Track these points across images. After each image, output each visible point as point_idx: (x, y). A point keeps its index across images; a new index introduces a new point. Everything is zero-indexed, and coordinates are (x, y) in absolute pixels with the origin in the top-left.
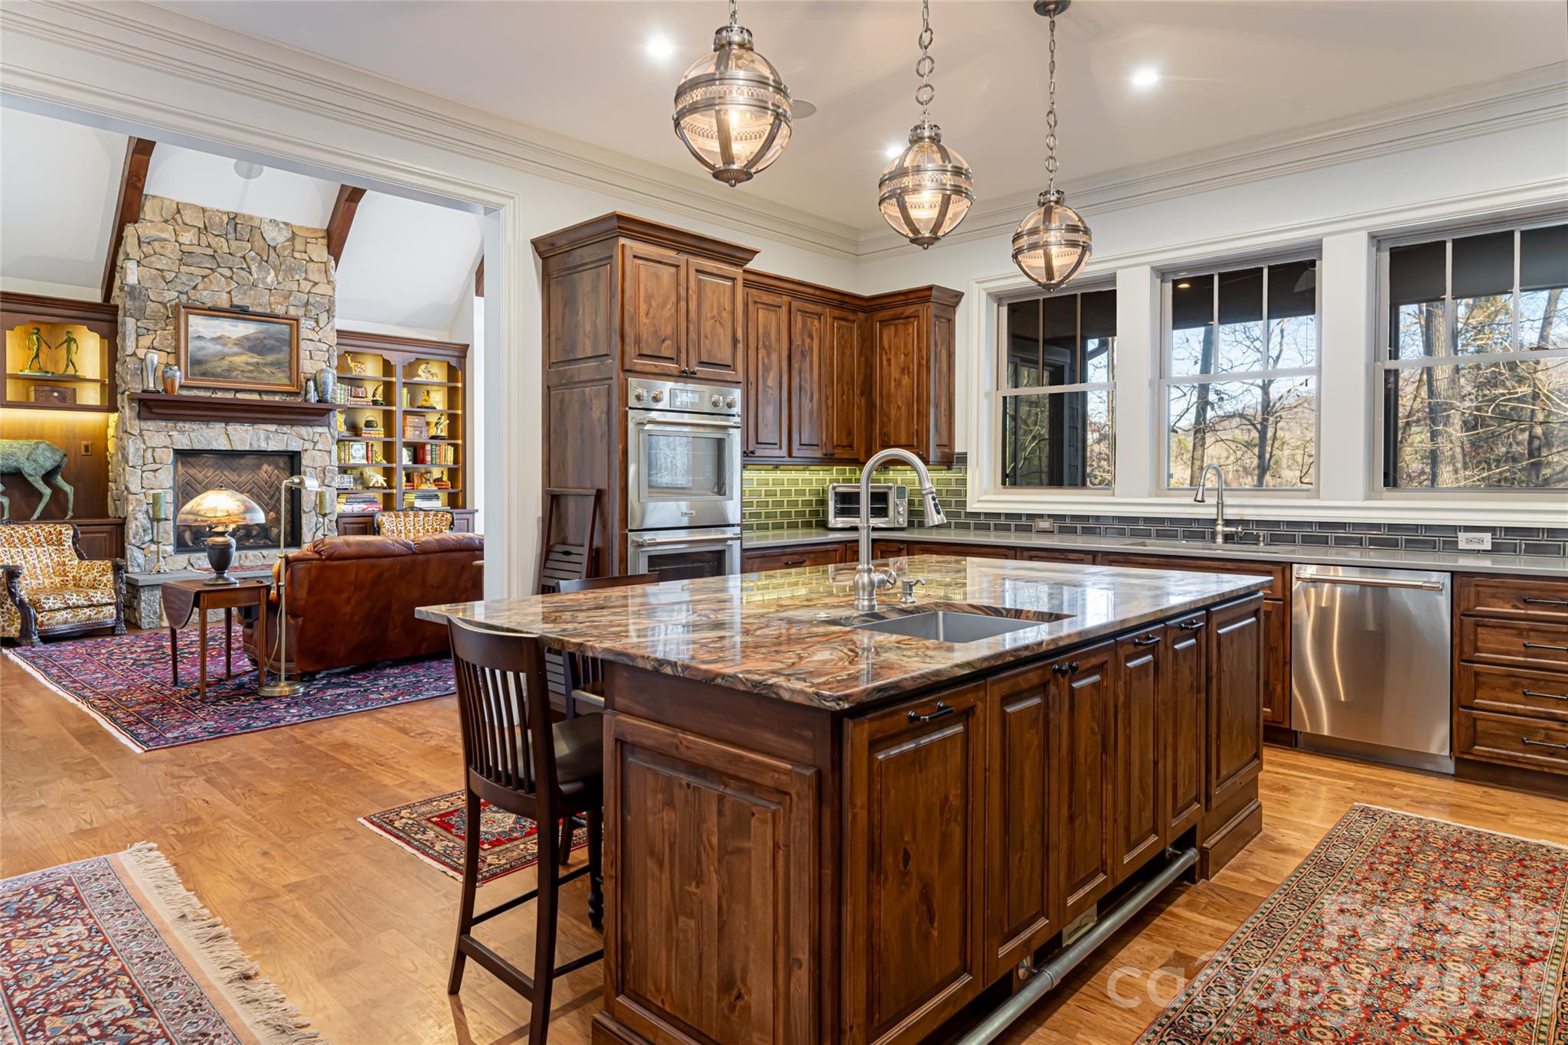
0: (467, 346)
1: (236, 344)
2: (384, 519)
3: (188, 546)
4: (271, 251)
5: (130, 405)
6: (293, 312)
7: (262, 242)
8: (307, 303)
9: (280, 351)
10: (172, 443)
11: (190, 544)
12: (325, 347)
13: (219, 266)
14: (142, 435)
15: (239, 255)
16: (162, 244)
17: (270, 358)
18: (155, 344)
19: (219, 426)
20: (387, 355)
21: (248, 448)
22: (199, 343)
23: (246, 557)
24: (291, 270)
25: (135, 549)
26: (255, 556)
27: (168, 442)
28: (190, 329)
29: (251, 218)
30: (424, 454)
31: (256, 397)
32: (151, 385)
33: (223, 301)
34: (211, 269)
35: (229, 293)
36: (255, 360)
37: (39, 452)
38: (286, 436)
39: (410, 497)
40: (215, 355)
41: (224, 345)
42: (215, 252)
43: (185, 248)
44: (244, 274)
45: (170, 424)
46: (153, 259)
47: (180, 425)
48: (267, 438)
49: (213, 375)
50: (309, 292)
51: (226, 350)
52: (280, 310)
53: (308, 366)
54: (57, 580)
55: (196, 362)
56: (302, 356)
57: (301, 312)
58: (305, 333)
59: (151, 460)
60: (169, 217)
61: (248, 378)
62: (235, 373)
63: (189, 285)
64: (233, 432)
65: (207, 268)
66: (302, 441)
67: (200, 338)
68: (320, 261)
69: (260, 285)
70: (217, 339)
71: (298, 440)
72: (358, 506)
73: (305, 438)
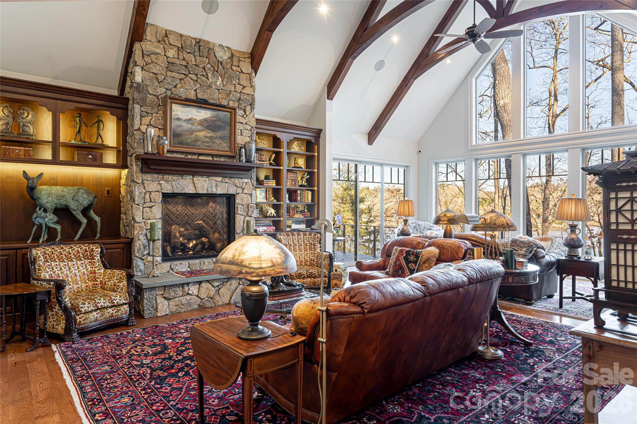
0: (321, 130)
1: (199, 124)
2: (282, 237)
3: (169, 256)
4: (220, 65)
5: (136, 163)
6: (231, 104)
7: (214, 59)
8: (240, 99)
9: (225, 129)
10: (161, 189)
11: (170, 255)
12: (249, 128)
13: (190, 73)
14: (143, 184)
15: (201, 66)
16: (156, 56)
17: (219, 134)
18: (152, 123)
19: (189, 178)
20: (279, 135)
21: (205, 192)
22: (179, 123)
23: (204, 263)
24: (231, 78)
25: (138, 260)
26: (209, 262)
27: (159, 188)
28: (173, 113)
29: (208, 43)
30: (296, 196)
31: (210, 158)
32: (150, 149)
33: (192, 95)
34: (185, 75)
35: (195, 90)
36: (211, 135)
37: (80, 194)
38: (227, 184)
39: (289, 222)
40: (187, 131)
41: (193, 124)
42: (187, 63)
43: (170, 60)
44: (204, 78)
45: (160, 176)
46: (151, 66)
47: (166, 176)
48: (217, 186)
49: (186, 144)
50: (241, 92)
51: (194, 128)
52: (224, 103)
53: (241, 140)
54: (90, 284)
55: (176, 135)
56: (237, 133)
57: (236, 105)
58: (239, 119)
59: (148, 200)
60: (161, 39)
61: (206, 146)
62: (199, 143)
63: (172, 85)
64: (197, 182)
65: (183, 74)
66: (236, 188)
67: (179, 119)
68: (247, 72)
69: (213, 87)
70: (189, 121)
71: (234, 187)
72: (263, 228)
73: (239, 186)
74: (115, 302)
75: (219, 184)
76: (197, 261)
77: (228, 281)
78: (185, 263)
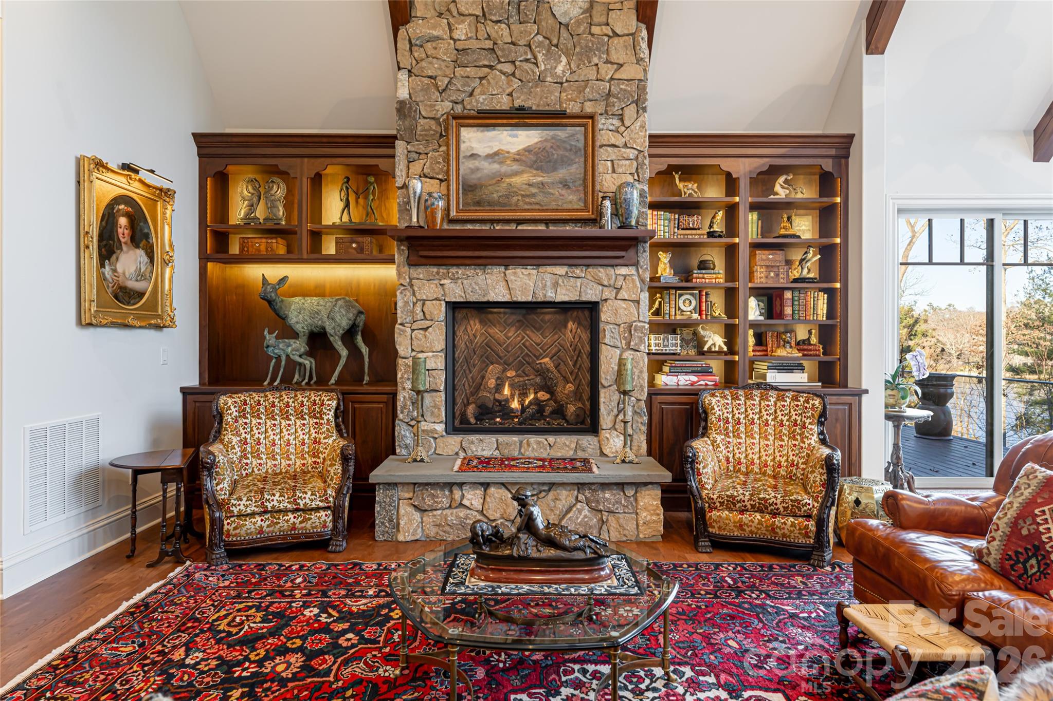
0: (851, 137)
1: (515, 160)
2: (714, 400)
3: (470, 423)
4: (563, 30)
5: (398, 249)
6: (589, 108)
7: (551, 21)
8: (609, 94)
9: (570, 163)
10: (444, 295)
11: (473, 420)
12: (632, 154)
13: (500, 62)
14: (412, 286)
15: (522, 42)
16: (434, 44)
17: (562, 173)
18: (426, 171)
19: (496, 272)
21: (530, 299)
22: (472, 164)
23: (528, 445)
24: (588, 52)
25: (404, 426)
26: (539, 443)
27: (439, 293)
28: (463, 146)
30: (782, 306)
31: (542, 227)
32: (415, 219)
33: (504, 103)
34: (491, 67)
35: (510, 95)
36: (540, 179)
38: (579, 281)
39: (761, 367)
40: (493, 176)
41: (501, 163)
42: (495, 44)
43: (460, 45)
44: (527, 66)
45: (443, 270)
46: (424, 64)
47: (453, 270)
48: (556, 285)
49: (490, 203)
50: (612, 79)
51: (504, 169)
52: (572, 108)
53: (608, 182)
55: (469, 188)
56: (600, 168)
57: (600, 109)
58: (604, 137)
59: (420, 316)
60: (443, 9)
61: (531, 204)
62: (515, 199)
63: (464, 92)
64: (513, 278)
65: (485, 66)
66: (600, 287)
67: (473, 156)
68: (626, 32)
69: (549, 79)
70: (494, 156)
71: (595, 286)
72: (687, 377)
73: (606, 283)
74: (301, 503)
75: (560, 282)
76: (515, 438)
77: (549, 490)
78: (491, 439)
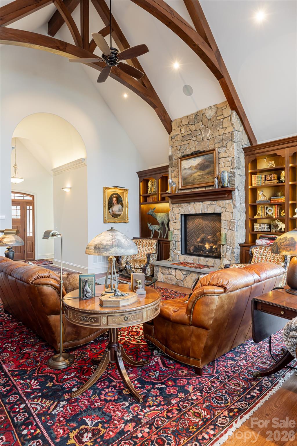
1: (195, 168)
2: (255, 250)
4: (209, 121)
7: (206, 119)
8: (223, 140)
9: (210, 167)
11: (192, 251)
12: (230, 159)
13: (193, 137)
14: (173, 210)
15: (198, 129)
16: (177, 137)
20: (279, 153)
21: (200, 213)
22: (184, 171)
24: (216, 127)
26: (203, 260)
27: (179, 212)
28: (182, 166)
29: (202, 110)
31: (204, 189)
33: (193, 151)
35: (195, 147)
36: (202, 173)
38: (214, 206)
40: (189, 175)
41: (192, 170)
42: (192, 132)
43: (183, 135)
44: (200, 136)
45: (180, 205)
46: (175, 143)
47: (182, 204)
48: (207, 208)
49: (189, 183)
50: (223, 134)
51: (193, 172)
53: (222, 170)
55: (184, 179)
57: (220, 145)
58: (222, 155)
59: (174, 219)
60: (179, 125)
61: (199, 182)
62: (196, 180)
63: (184, 149)
64: (196, 206)
65: (189, 140)
66: (221, 208)
67: (185, 169)
68: (228, 116)
69: (205, 139)
70: (190, 168)
71: (219, 207)
73: (222, 206)
75: (209, 207)
76: (198, 258)
77: (190, 273)
78: (192, 257)
